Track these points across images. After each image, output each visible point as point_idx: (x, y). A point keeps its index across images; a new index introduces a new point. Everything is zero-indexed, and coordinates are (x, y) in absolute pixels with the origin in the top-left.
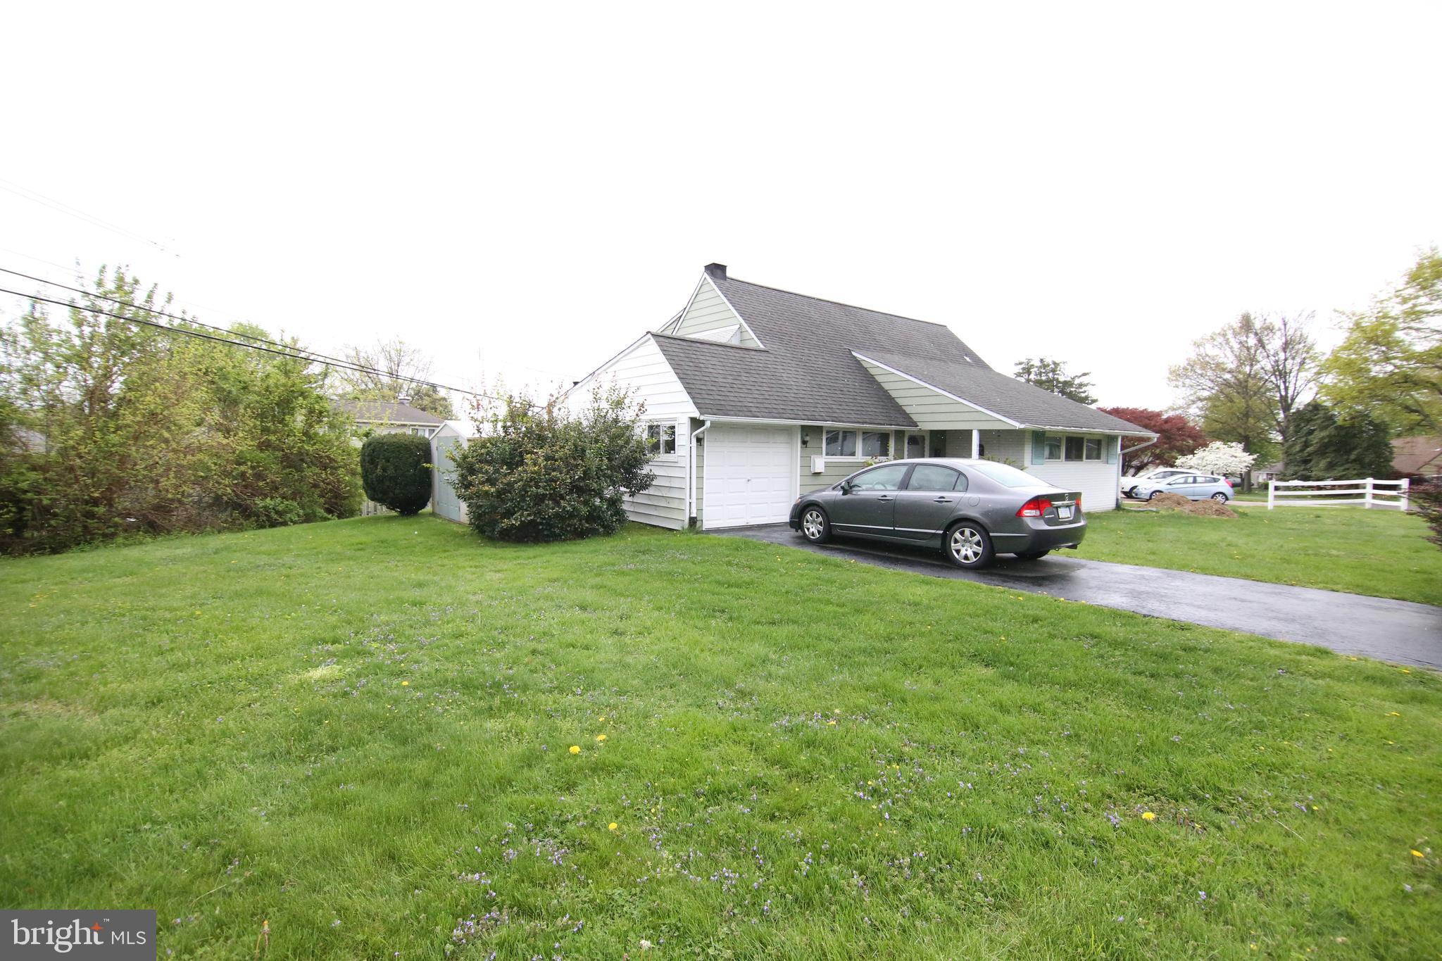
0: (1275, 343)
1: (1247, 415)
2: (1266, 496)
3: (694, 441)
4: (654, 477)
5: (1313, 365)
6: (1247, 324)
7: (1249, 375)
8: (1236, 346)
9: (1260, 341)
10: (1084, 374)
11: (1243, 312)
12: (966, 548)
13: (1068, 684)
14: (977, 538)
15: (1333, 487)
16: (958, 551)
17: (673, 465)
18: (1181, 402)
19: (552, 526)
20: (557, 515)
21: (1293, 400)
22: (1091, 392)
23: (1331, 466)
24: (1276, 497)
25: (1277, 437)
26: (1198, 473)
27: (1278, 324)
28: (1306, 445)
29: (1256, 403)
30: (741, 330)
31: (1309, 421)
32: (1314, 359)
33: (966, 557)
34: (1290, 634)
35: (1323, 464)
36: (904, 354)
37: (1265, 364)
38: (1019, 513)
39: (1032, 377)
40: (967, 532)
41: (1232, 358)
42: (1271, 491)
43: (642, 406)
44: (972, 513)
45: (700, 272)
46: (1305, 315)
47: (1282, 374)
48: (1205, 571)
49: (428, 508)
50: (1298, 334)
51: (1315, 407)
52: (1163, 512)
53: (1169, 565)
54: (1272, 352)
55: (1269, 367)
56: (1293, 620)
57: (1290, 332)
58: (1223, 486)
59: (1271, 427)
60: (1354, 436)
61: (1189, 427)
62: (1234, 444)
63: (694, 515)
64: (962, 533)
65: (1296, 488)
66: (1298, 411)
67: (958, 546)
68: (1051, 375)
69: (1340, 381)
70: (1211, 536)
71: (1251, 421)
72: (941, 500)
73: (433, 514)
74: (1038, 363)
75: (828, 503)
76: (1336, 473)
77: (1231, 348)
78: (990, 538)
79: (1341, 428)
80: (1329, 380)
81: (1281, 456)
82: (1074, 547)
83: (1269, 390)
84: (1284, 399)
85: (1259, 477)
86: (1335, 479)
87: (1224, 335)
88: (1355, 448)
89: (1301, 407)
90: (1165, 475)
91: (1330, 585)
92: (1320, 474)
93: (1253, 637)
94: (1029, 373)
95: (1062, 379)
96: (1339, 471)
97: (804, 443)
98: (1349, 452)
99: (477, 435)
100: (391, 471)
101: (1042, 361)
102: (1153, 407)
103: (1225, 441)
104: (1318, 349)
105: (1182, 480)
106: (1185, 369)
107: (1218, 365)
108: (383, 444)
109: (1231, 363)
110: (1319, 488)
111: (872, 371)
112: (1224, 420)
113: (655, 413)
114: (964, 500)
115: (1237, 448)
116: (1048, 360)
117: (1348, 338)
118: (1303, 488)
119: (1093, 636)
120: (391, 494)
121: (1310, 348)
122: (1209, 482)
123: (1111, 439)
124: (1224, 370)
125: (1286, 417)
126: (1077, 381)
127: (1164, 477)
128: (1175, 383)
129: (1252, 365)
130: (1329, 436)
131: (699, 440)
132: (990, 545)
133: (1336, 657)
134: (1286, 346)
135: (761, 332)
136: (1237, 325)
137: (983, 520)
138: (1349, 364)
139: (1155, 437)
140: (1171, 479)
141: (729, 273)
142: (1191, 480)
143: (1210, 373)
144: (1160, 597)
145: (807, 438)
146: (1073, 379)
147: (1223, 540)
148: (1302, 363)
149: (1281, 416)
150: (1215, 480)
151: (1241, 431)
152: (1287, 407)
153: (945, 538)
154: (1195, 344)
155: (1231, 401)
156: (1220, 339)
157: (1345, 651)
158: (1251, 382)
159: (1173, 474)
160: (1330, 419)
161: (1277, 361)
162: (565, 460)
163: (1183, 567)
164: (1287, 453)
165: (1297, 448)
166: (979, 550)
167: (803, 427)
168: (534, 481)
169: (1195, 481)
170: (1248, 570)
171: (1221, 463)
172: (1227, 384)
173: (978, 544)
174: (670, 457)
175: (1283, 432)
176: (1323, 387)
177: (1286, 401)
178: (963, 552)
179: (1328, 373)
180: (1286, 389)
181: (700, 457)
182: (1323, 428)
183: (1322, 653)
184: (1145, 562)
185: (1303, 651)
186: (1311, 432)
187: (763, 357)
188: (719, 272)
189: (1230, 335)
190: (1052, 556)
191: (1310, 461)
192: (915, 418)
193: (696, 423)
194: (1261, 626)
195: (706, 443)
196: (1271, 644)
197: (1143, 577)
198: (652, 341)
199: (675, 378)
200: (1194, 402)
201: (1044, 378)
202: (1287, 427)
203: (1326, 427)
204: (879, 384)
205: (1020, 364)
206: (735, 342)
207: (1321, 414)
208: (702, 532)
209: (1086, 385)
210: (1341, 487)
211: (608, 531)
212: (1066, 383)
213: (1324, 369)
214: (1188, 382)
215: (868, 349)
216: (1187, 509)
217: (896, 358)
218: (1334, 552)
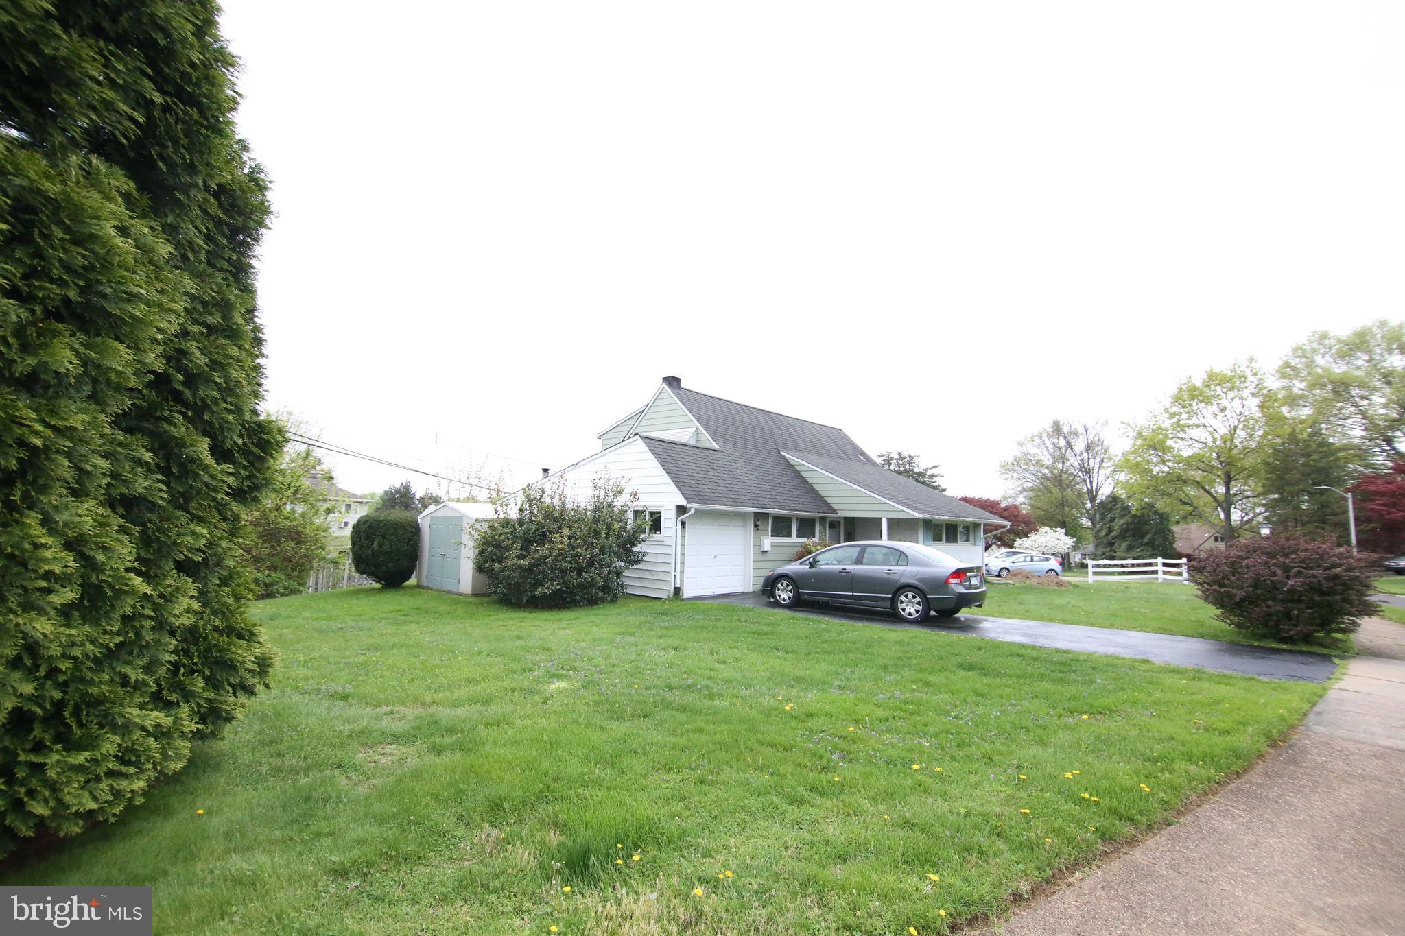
0: (1080, 445)
1: (1063, 505)
2: (1087, 573)
3: (679, 524)
4: (644, 554)
5: (1109, 464)
6: (1057, 429)
7: (1062, 471)
8: (1051, 447)
9: (1068, 443)
10: (935, 467)
11: (1054, 419)
12: (910, 607)
13: (1019, 677)
14: (918, 599)
15: (1133, 565)
16: (904, 610)
17: (660, 544)
18: (1011, 492)
19: (575, 594)
20: (579, 585)
21: (1097, 492)
22: (940, 481)
23: (1130, 548)
24: (1095, 573)
25: (1086, 523)
26: (1034, 553)
27: (1081, 430)
28: (1110, 530)
29: (1069, 494)
30: (697, 432)
31: (1111, 509)
32: (1110, 459)
33: (910, 614)
34: (1128, 654)
35: (1124, 545)
36: (818, 454)
37: (1073, 461)
38: (947, 582)
39: (892, 467)
40: (910, 595)
41: (1048, 456)
42: (1090, 570)
43: (636, 494)
44: (912, 581)
45: (659, 383)
46: (1100, 424)
47: (1088, 471)
48: (1065, 621)
49: (413, 581)
50: (1096, 438)
51: (1114, 499)
52: (1017, 584)
53: (1041, 619)
54: (1078, 452)
55: (1076, 465)
56: (1126, 647)
57: (1091, 437)
58: (1054, 564)
59: (1081, 514)
60: (1145, 523)
61: (1023, 515)
62: (1058, 529)
63: (678, 586)
64: (906, 596)
65: (1105, 566)
66: (1102, 503)
67: (903, 606)
68: (907, 466)
69: (1131, 478)
70: (1060, 601)
71: (1067, 509)
72: (889, 572)
73: (419, 586)
74: (896, 456)
75: (796, 574)
76: (1134, 554)
77: (1047, 447)
78: (927, 599)
79: (1134, 516)
80: (1123, 477)
81: (1091, 539)
82: (980, 606)
83: (1078, 484)
84: (1090, 491)
85: (1076, 557)
86: (1134, 559)
87: (1041, 438)
88: (1147, 533)
89: (1104, 498)
90: (1009, 555)
91: (1143, 628)
92: (1123, 555)
93: (1106, 656)
94: (890, 464)
95: (916, 470)
96: (1137, 552)
97: (756, 526)
98: (1142, 537)
99: (496, 516)
100: (386, 547)
101: (899, 454)
102: (994, 496)
103: (1051, 527)
104: (1112, 451)
105: (1022, 559)
106: (1012, 464)
107: (1038, 462)
108: (380, 522)
109: (1048, 461)
110: (1122, 566)
111: (798, 468)
112: (1045, 508)
113: (648, 501)
114: (905, 573)
115: (1061, 532)
116: (905, 454)
117: (1134, 445)
118: (1110, 566)
119: (1019, 655)
120: (384, 568)
121: (1106, 451)
122: (1043, 560)
123: (977, 525)
124: (1043, 466)
125: (1093, 507)
126: (929, 473)
127: (1008, 557)
128: (1005, 475)
129: (1063, 463)
130: (1127, 523)
131: (683, 523)
132: (927, 604)
133: (1153, 664)
134: (1089, 447)
135: (716, 435)
136: (1050, 430)
137: (921, 586)
138: (1137, 465)
139: (1008, 524)
140: (1013, 558)
141: (682, 385)
142: (1029, 559)
143: (1032, 468)
144: (1046, 637)
145: (759, 523)
146: (926, 470)
147: (1069, 603)
148: (1102, 461)
149: (1089, 505)
150: (1047, 559)
151: (1059, 517)
152: (1093, 499)
153: (894, 601)
154: (1019, 444)
155: (1051, 492)
156: (1037, 441)
157: (1157, 661)
158: (1064, 476)
159: (1014, 553)
160: (1126, 509)
161: (1082, 460)
162: (584, 539)
163: (1051, 620)
164: (1096, 537)
165: (1104, 533)
166: (920, 608)
167: (756, 514)
168: (561, 556)
169: (1032, 560)
170: (1091, 620)
171: (1050, 545)
172: (1045, 478)
173: (918, 604)
174: (657, 537)
175: (1091, 519)
176: (1117, 483)
177: (1092, 493)
178: (908, 610)
179: (1121, 471)
180: (1091, 483)
181: (683, 537)
182: (1122, 516)
183: (1147, 661)
184: (1028, 618)
185: (1135, 661)
186: (1113, 520)
187: (720, 456)
188: (675, 383)
189: (1045, 438)
190: (963, 614)
191: (1114, 543)
192: (835, 507)
193: (681, 510)
194: (1111, 650)
195: (687, 526)
196: (1117, 658)
197: (1028, 626)
198: (640, 441)
199: (664, 473)
200: (1021, 492)
201: (902, 469)
202: (1095, 515)
203: (1124, 515)
204: (803, 478)
205: (882, 456)
206: (693, 442)
207: (1119, 505)
208: (683, 600)
209: (936, 476)
210: (1139, 565)
211: (614, 600)
212: (920, 474)
213: (1118, 468)
214: (1015, 475)
215: (791, 449)
216: (1035, 581)
217: (813, 457)
218: (1143, 610)
